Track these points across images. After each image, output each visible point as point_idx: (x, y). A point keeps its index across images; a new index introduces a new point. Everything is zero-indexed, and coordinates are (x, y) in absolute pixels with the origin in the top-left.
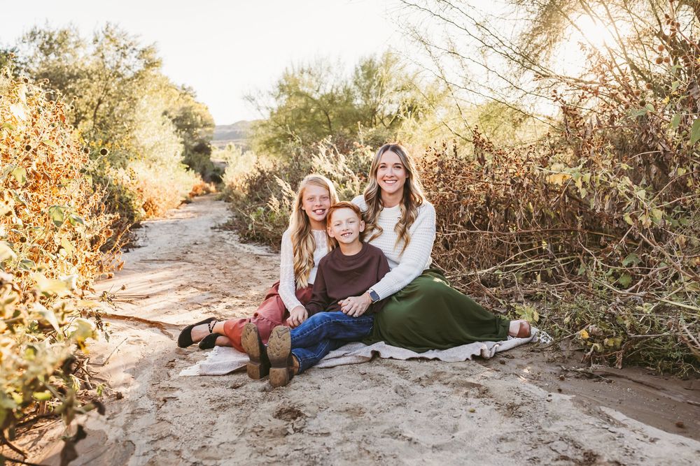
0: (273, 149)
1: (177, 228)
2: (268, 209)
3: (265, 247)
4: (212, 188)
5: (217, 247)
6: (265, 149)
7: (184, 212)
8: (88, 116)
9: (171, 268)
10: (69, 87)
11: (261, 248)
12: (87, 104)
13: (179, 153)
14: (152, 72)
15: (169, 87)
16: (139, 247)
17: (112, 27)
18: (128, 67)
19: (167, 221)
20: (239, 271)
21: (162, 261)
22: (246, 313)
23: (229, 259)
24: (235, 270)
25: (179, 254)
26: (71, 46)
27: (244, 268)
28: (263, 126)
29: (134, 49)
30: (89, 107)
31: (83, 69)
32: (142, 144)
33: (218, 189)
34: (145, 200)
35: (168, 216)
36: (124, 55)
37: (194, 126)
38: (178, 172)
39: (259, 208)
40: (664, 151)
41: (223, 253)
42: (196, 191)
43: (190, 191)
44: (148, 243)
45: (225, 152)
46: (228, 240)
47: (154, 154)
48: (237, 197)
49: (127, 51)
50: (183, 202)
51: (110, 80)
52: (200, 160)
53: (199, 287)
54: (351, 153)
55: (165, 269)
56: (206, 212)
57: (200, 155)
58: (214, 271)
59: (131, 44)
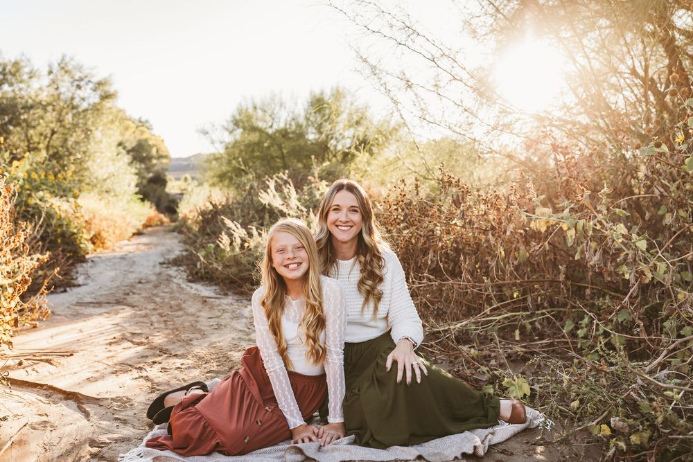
0: (226, 182)
1: (124, 263)
2: (218, 246)
3: (214, 287)
4: (166, 219)
5: (163, 286)
6: (218, 183)
7: (134, 244)
8: (41, 146)
9: (107, 313)
10: (22, 117)
11: (209, 288)
12: (41, 134)
13: (133, 184)
14: (108, 103)
15: (124, 119)
16: (79, 286)
17: (67, 59)
18: (83, 99)
19: (116, 254)
20: (183, 318)
21: (99, 304)
22: (183, 379)
23: (173, 303)
24: (178, 317)
25: (120, 295)
26: (25, 77)
27: (188, 314)
28: (216, 159)
29: (89, 81)
30: (42, 138)
31: (38, 100)
32: (95, 175)
33: (173, 221)
34: (93, 233)
35: (117, 250)
36: (79, 87)
37: (150, 158)
38: (132, 204)
39: (209, 245)
40: (662, 195)
41: (168, 295)
42: (150, 222)
43: (144, 222)
44: (89, 281)
45: (181, 184)
46: (175, 278)
47: (108, 184)
48: (189, 229)
49: (82, 83)
50: (134, 234)
51: (65, 111)
52: (155, 191)
53: (134, 340)
54: (305, 188)
55: (100, 314)
56: (156, 245)
57: (155, 186)
58: (154, 319)
59: (86, 77)
